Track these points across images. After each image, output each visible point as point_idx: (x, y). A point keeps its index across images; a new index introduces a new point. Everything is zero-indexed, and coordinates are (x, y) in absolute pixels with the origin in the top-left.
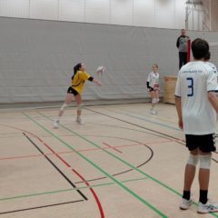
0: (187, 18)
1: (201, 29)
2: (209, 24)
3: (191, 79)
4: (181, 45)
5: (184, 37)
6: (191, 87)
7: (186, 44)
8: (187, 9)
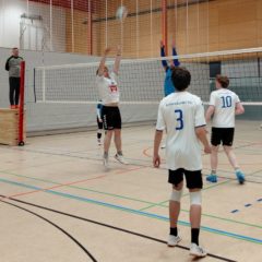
0: (22, 34)
1: (40, 48)
2: (50, 44)
3: (180, 111)
4: (11, 68)
5: (16, 57)
6: (180, 119)
7: (19, 67)
8: (21, 24)
